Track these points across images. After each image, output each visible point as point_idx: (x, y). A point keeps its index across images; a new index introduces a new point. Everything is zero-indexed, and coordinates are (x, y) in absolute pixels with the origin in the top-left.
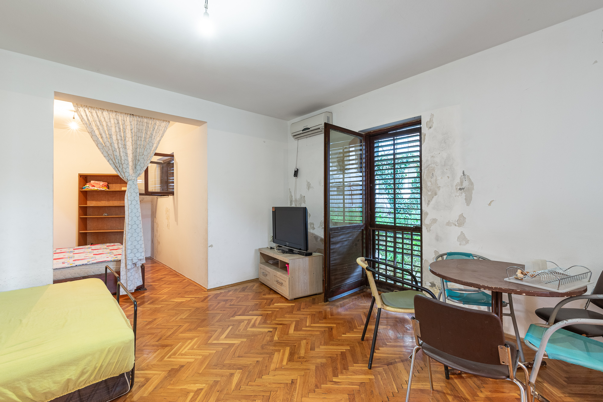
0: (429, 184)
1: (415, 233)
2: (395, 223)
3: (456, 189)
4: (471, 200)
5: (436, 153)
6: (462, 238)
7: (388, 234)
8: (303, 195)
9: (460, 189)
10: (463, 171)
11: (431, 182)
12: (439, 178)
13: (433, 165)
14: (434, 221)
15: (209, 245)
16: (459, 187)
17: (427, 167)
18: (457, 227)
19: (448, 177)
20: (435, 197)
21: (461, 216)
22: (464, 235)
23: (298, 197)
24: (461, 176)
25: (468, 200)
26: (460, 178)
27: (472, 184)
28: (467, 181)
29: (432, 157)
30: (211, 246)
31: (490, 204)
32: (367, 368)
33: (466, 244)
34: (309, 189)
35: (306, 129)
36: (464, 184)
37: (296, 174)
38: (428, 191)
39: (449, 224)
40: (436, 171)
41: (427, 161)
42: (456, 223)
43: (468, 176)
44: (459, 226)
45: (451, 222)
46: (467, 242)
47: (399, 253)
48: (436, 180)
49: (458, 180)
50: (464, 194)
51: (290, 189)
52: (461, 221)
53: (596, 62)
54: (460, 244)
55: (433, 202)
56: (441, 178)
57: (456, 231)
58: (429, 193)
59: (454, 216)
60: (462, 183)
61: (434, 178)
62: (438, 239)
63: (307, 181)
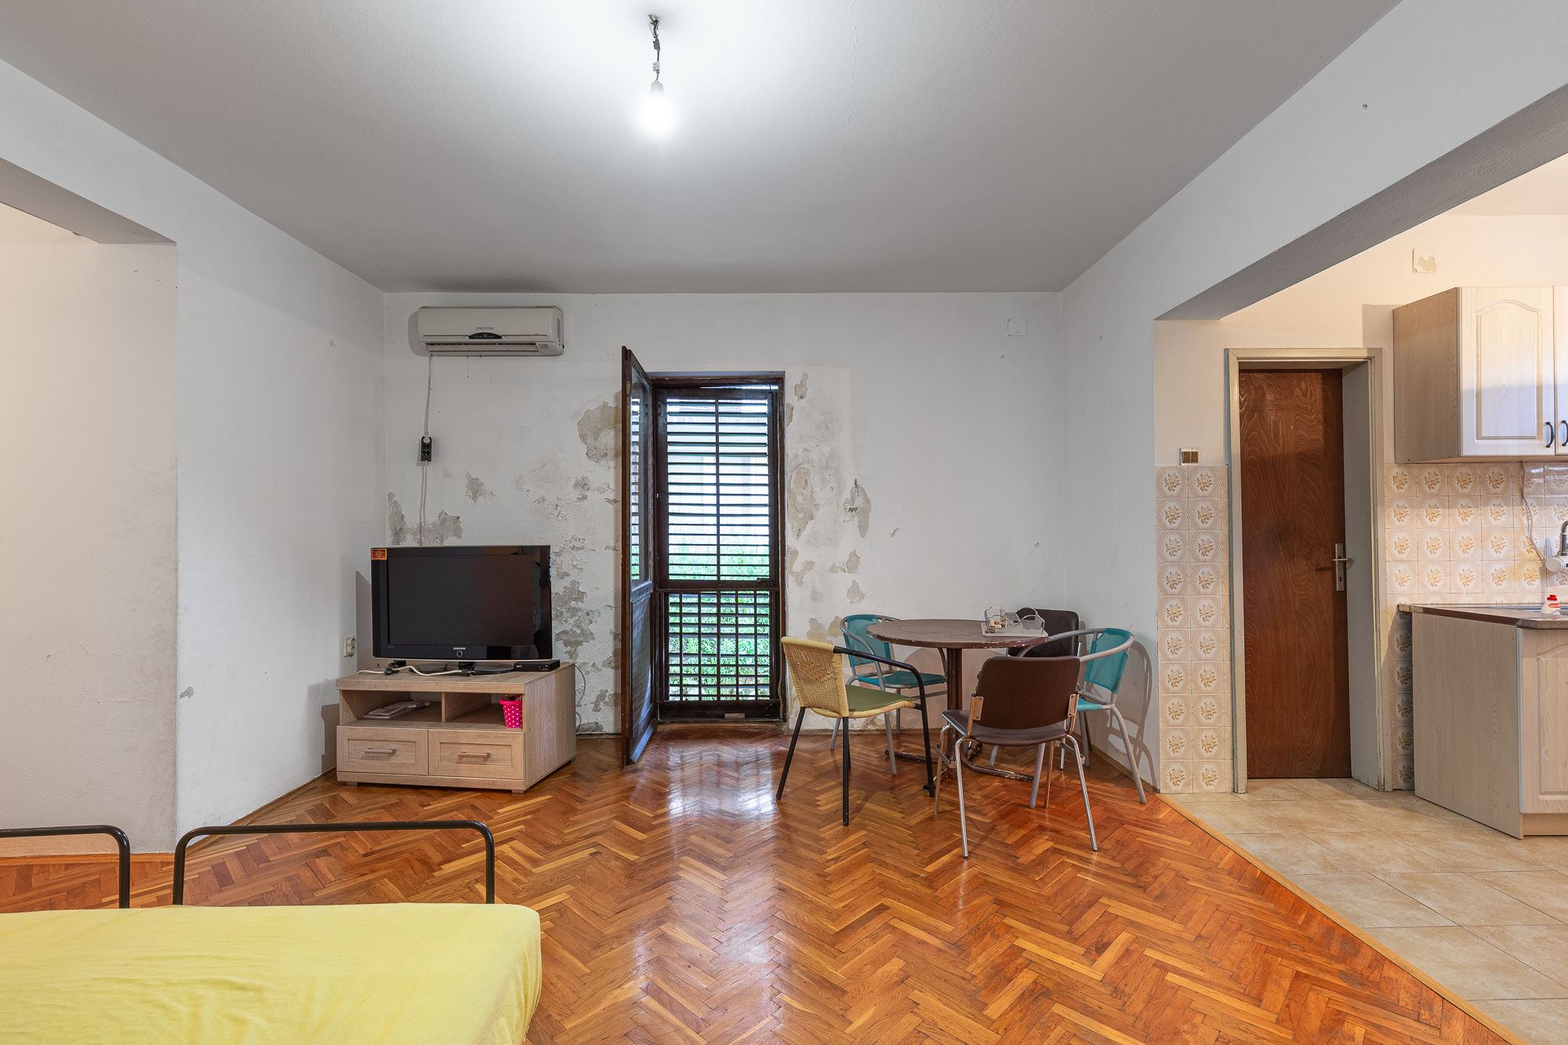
0: (800, 499)
1: (762, 592)
2: (718, 575)
3: (845, 509)
4: (867, 527)
5: (812, 445)
6: (855, 592)
7: (704, 600)
8: (452, 513)
9: (851, 510)
10: (856, 480)
11: (802, 494)
12: (817, 489)
13: (806, 466)
14: (809, 565)
15: (182, 689)
16: (849, 507)
17: (796, 468)
18: (846, 574)
19: (832, 488)
20: (811, 523)
21: (854, 554)
22: (857, 587)
23: (432, 518)
24: (853, 488)
25: (863, 529)
26: (851, 491)
27: (867, 501)
28: (861, 497)
29: (806, 450)
30: (189, 693)
31: (893, 535)
32: (842, 827)
33: (860, 600)
34: (475, 498)
35: (485, 336)
36: (856, 501)
37: (426, 451)
38: (798, 512)
39: (833, 569)
40: (811, 475)
41: (796, 456)
42: (845, 567)
43: (863, 489)
44: (849, 572)
45: (837, 565)
46: (862, 596)
47: (728, 635)
48: (812, 493)
49: (847, 495)
50: (856, 519)
51: (391, 495)
52: (853, 563)
53: (1003, 357)
54: (851, 602)
55: (806, 533)
56: (821, 490)
57: (844, 580)
58: (801, 516)
59: (842, 556)
60: (853, 499)
61: (809, 489)
62: (815, 597)
63: (468, 475)
